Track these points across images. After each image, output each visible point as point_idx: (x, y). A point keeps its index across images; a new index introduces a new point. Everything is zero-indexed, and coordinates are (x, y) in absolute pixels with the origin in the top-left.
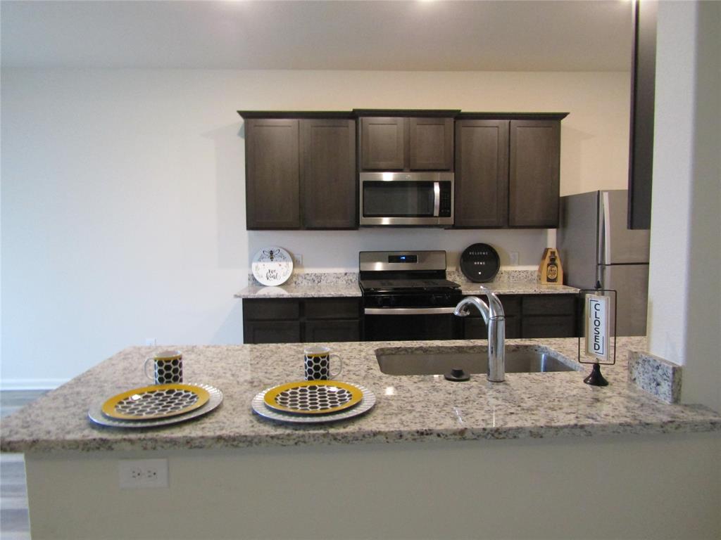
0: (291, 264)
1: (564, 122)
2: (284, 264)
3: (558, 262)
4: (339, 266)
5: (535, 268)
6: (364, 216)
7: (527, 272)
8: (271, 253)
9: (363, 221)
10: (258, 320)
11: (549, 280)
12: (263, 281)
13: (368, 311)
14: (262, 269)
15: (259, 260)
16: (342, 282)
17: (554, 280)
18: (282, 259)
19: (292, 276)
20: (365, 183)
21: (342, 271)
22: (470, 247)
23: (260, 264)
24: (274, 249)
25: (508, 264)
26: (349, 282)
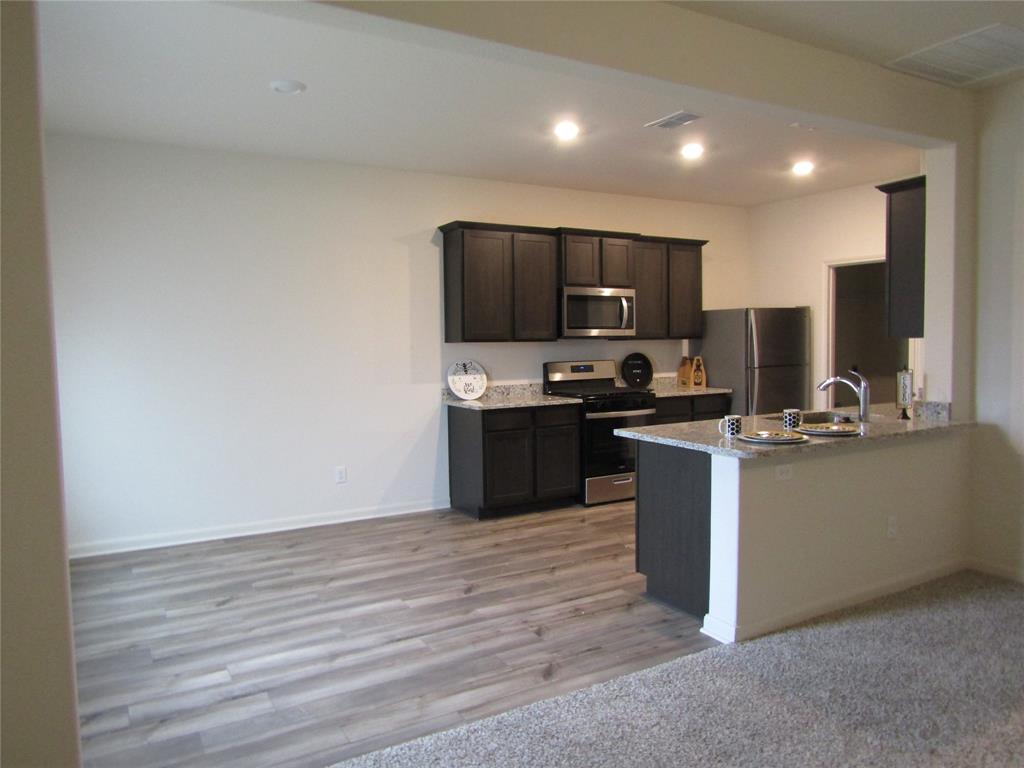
0: (485, 376)
1: (704, 248)
2: (478, 376)
3: (702, 368)
4: (524, 378)
5: (674, 375)
6: (569, 328)
7: (669, 378)
8: (465, 366)
9: (567, 332)
10: (497, 431)
11: (696, 384)
12: (461, 395)
13: (589, 416)
14: (458, 383)
15: (454, 374)
16: (528, 394)
17: (700, 384)
18: (475, 372)
19: (488, 388)
20: (570, 297)
21: (525, 382)
22: (630, 356)
23: (456, 378)
24: (467, 362)
25: (658, 371)
26: (534, 393)
